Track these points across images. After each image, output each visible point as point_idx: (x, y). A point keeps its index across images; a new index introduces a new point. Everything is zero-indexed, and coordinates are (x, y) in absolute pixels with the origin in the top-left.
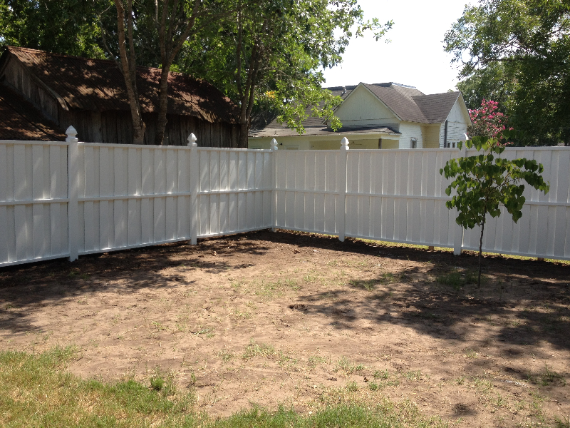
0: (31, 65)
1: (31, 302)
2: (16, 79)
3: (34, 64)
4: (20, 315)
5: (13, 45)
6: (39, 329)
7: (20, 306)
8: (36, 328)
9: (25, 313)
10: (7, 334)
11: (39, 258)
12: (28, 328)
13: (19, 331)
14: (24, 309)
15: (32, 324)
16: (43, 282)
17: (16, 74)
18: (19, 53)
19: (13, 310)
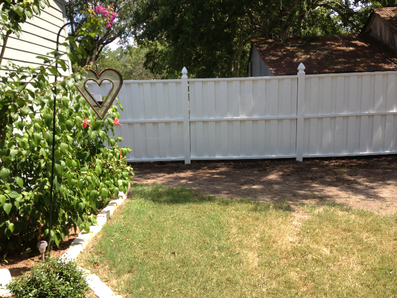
0: (389, 19)
1: (380, 181)
2: (378, 30)
3: (391, 17)
4: (372, 188)
5: (377, 7)
6: (383, 199)
7: (373, 182)
8: (382, 198)
9: (375, 187)
10: (363, 198)
11: (387, 152)
12: (376, 197)
13: (370, 198)
14: (375, 184)
15: (379, 195)
16: (389, 169)
17: (379, 27)
18: (381, 12)
19: (367, 184)
